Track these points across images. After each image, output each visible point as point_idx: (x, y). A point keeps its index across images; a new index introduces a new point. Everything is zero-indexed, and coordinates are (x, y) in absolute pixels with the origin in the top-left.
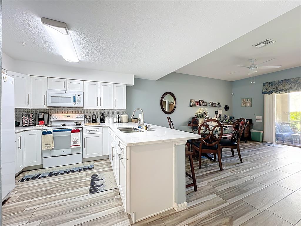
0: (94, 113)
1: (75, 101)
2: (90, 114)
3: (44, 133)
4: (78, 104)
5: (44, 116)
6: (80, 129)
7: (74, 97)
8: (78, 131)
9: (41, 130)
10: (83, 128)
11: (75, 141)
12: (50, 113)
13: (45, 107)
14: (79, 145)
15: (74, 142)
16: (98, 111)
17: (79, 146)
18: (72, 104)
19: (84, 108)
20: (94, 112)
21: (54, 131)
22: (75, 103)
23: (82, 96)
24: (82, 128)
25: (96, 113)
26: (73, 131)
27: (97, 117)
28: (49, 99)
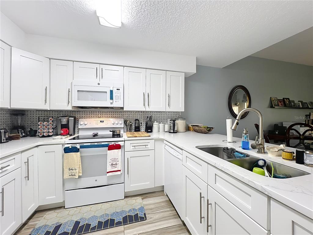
0: (137, 117)
1: (112, 98)
2: (131, 118)
3: (67, 150)
4: (117, 104)
5: (68, 121)
6: (121, 143)
7: (111, 92)
8: (118, 147)
9: (63, 145)
10: (125, 141)
11: (114, 163)
12: (77, 117)
13: (69, 108)
14: (120, 171)
15: (112, 165)
16: (142, 114)
17: (119, 173)
18: (107, 104)
19: (125, 109)
20: (137, 115)
21: (81, 147)
22: (111, 101)
23: (121, 90)
24: (123, 142)
25: (139, 118)
26: (111, 148)
27: (141, 123)
28: (75, 94)
